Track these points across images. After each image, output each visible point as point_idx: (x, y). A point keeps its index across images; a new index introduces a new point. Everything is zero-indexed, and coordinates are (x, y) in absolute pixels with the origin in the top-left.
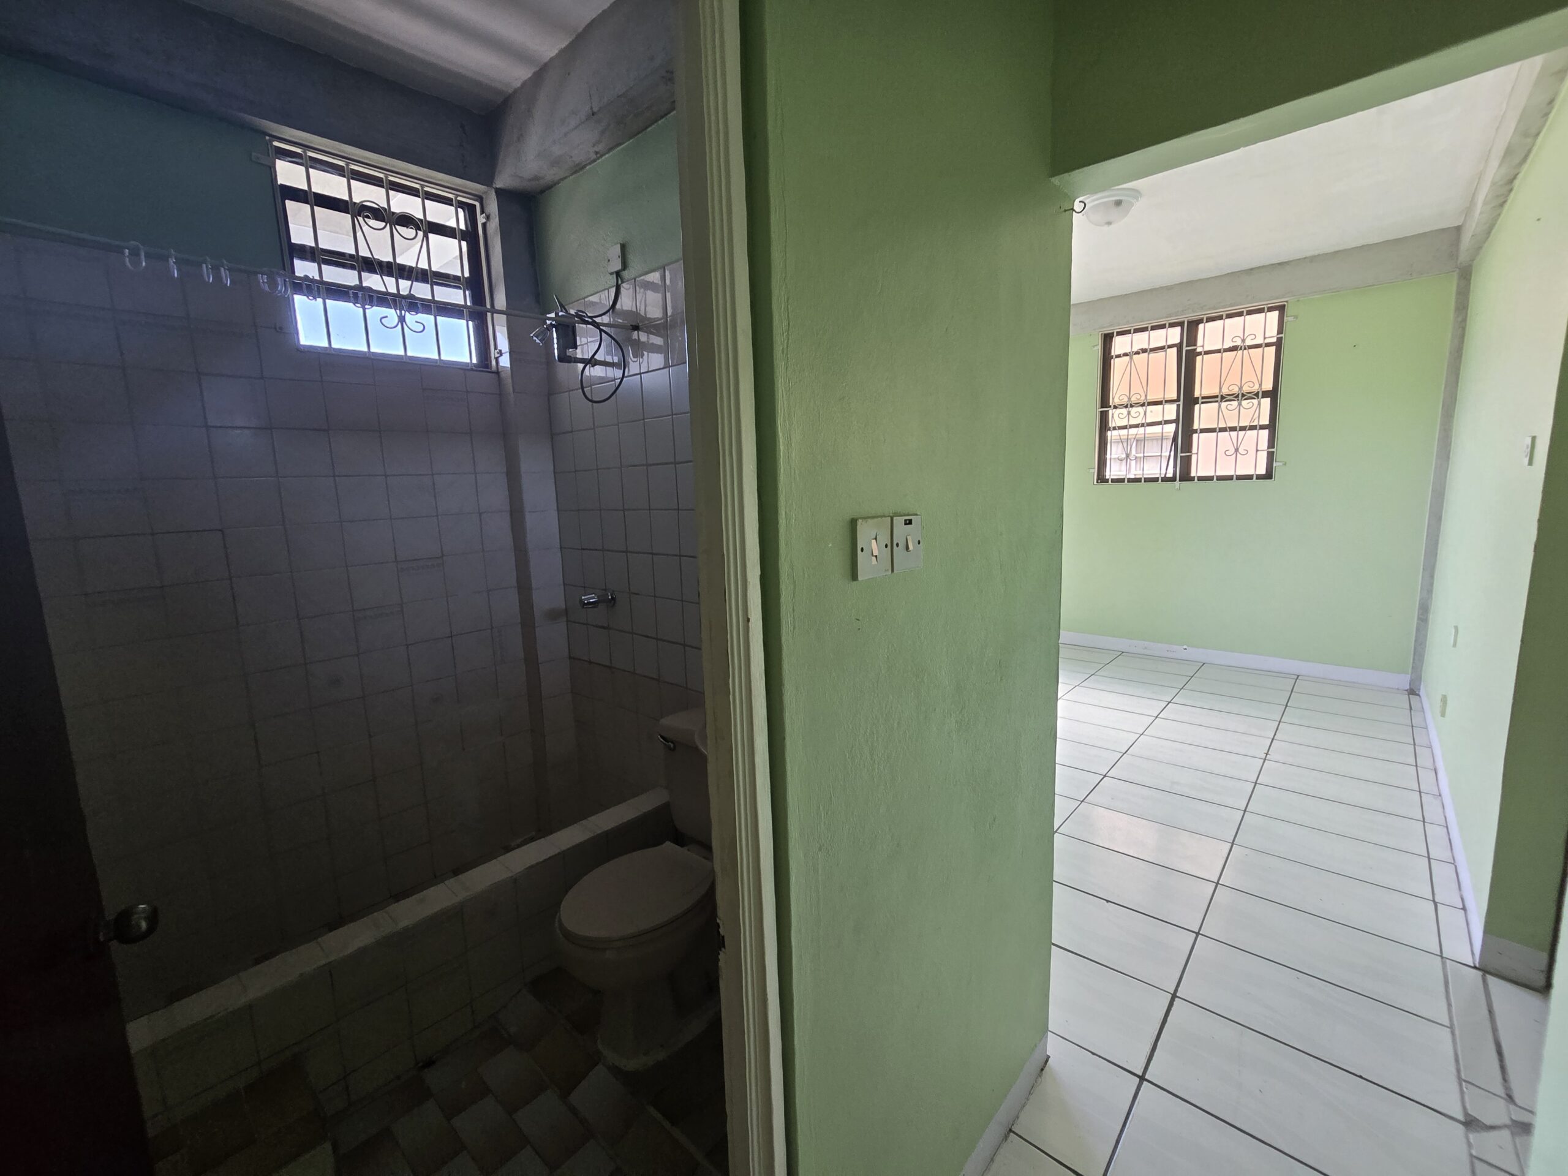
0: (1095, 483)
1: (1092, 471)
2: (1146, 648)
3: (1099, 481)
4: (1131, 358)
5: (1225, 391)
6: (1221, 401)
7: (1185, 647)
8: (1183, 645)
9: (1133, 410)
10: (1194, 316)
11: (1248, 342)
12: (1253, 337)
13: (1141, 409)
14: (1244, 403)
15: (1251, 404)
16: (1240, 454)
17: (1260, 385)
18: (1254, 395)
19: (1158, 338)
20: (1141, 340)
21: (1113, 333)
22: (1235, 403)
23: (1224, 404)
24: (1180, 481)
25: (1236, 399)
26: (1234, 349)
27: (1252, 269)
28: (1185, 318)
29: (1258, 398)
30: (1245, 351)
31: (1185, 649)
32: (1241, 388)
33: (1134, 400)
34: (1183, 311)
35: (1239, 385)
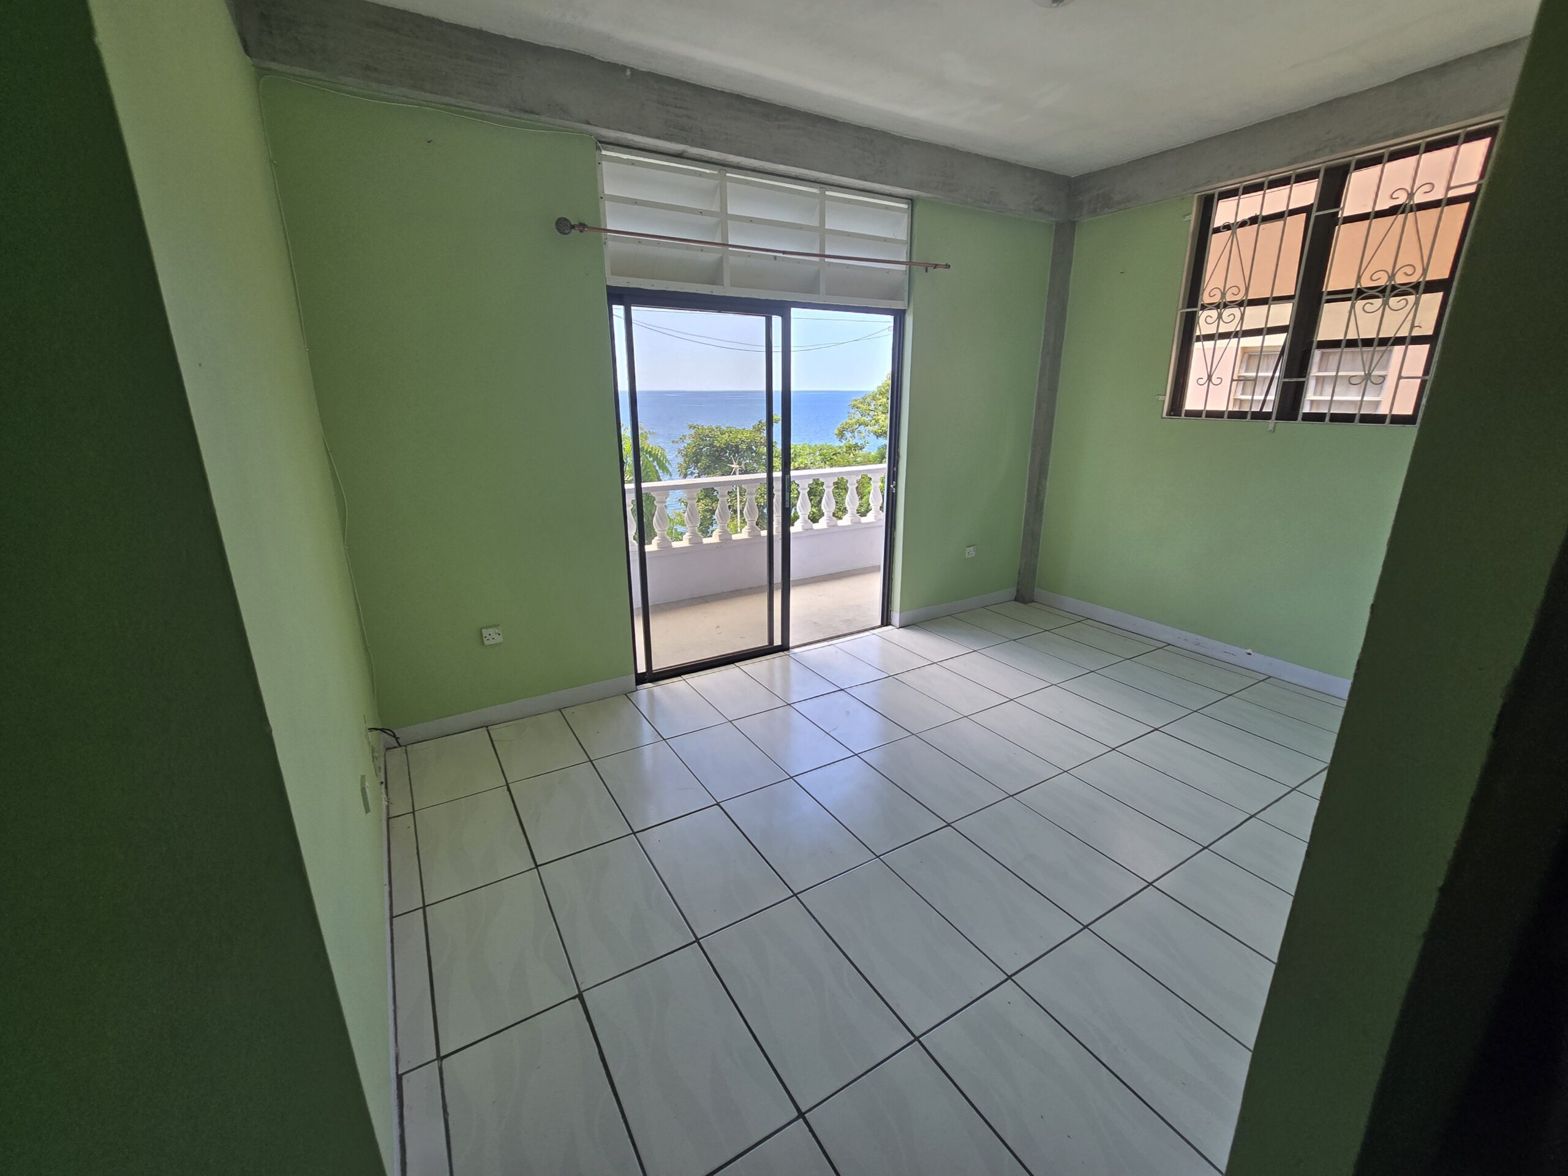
0: (1164, 415)
1: (1161, 398)
2: (1198, 644)
3: (1172, 413)
4: (1234, 234)
5: (1366, 283)
6: (1356, 299)
7: (1249, 651)
8: (1247, 649)
9: (1227, 312)
10: (1337, 158)
11: (1419, 199)
12: (1427, 188)
13: (1237, 311)
14: (1393, 301)
15: (1404, 302)
16: (1372, 383)
17: (1425, 271)
18: (1411, 287)
19: (1276, 200)
20: (1250, 205)
21: (1213, 195)
22: (1378, 302)
23: (1360, 303)
24: (1276, 419)
25: (1380, 295)
26: (1393, 211)
27: (1445, 65)
28: (1320, 163)
29: (1417, 293)
30: (1411, 215)
31: (1249, 654)
32: (1392, 277)
33: (1229, 298)
34: (1316, 151)
35: (1390, 272)
